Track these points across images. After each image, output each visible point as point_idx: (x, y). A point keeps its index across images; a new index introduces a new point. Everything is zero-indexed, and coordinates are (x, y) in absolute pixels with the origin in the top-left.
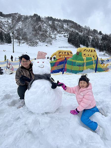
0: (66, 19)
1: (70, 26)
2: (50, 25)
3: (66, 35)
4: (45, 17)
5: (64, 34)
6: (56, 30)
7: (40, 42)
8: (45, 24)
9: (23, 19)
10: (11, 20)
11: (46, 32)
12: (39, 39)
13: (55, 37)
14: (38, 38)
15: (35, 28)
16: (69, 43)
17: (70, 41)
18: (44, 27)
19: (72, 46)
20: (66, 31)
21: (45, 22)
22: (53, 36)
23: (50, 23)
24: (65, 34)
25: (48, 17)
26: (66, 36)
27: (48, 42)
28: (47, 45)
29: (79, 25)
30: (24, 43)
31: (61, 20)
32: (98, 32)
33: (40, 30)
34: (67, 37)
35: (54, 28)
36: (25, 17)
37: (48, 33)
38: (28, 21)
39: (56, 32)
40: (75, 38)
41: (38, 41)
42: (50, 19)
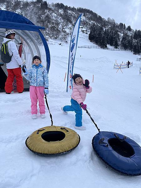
0: (82, 8)
1: (88, 17)
2: (61, 15)
3: (84, 29)
4: (53, 3)
5: (82, 28)
6: (71, 22)
7: (51, 39)
8: (54, 14)
9: (22, 6)
10: (5, 7)
11: (58, 24)
13: (70, 33)
14: (47, 33)
15: (41, 18)
16: (91, 41)
17: (93, 39)
18: (54, 18)
19: (95, 45)
20: (84, 24)
21: (53, 11)
22: (68, 31)
23: (61, 11)
24: (83, 28)
25: (58, 4)
26: (84, 31)
27: (62, 39)
28: (61, 44)
29: (100, 17)
31: (75, 9)
32: (127, 27)
33: (49, 22)
34: (86, 33)
35: (67, 19)
36: (25, 3)
37: (60, 26)
38: (30, 9)
39: (70, 26)
40: (100, 34)
41: (48, 37)
42: (60, 6)
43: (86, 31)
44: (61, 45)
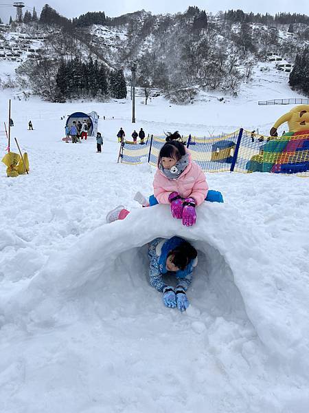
0: (287, 13)
1: (298, 34)
2: (234, 37)
3: (283, 62)
4: (221, 12)
5: (278, 60)
6: (253, 50)
7: (204, 90)
8: (219, 36)
9: (156, 28)
10: (125, 32)
11: (222, 57)
12: (199, 81)
13: (246, 74)
14: (197, 78)
15: (191, 48)
16: (293, 89)
17: (298, 83)
18: (217, 45)
20: (287, 50)
21: (219, 30)
22: (242, 70)
23: (236, 28)
24: (281, 60)
25: (231, 13)
26: (283, 66)
27: (227, 89)
28: (223, 99)
30: (158, 95)
31: (271, 18)
33: (205, 56)
34: (287, 71)
35: (245, 44)
36: (164, 18)
37: (227, 62)
38: (172, 31)
39: (251, 58)
41: (197, 86)
42: (236, 16)
43: (287, 66)
44: (224, 101)
